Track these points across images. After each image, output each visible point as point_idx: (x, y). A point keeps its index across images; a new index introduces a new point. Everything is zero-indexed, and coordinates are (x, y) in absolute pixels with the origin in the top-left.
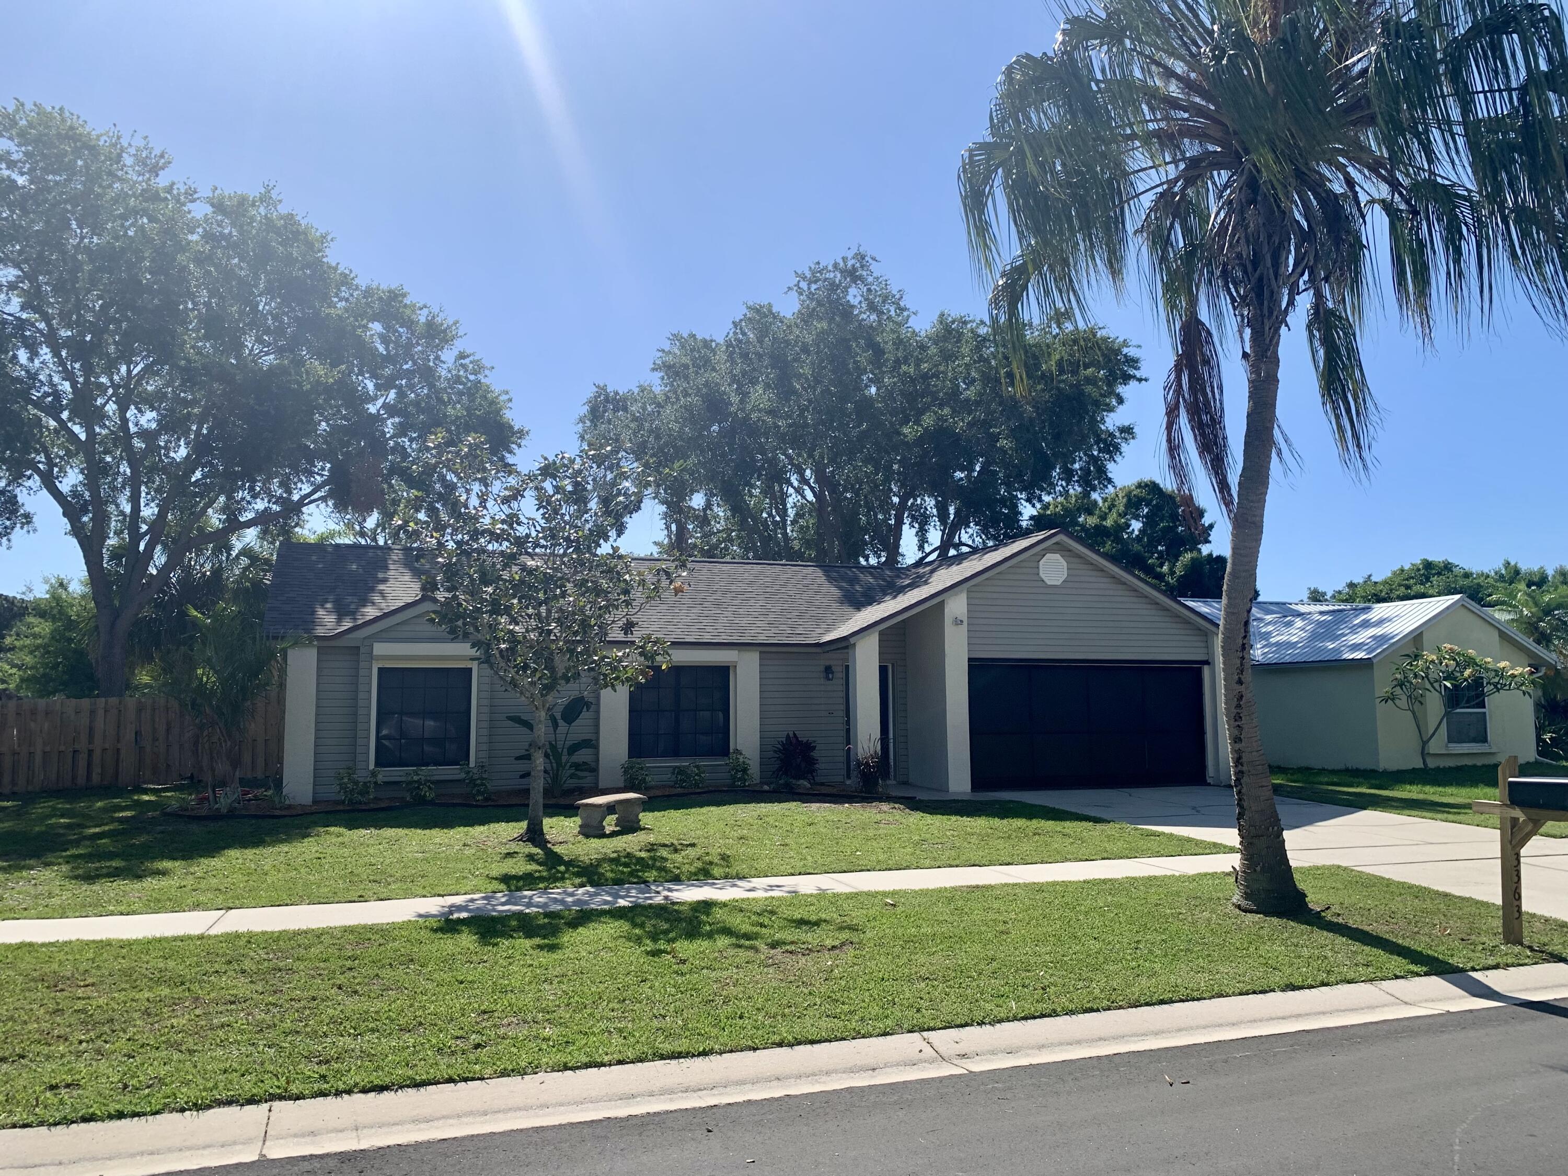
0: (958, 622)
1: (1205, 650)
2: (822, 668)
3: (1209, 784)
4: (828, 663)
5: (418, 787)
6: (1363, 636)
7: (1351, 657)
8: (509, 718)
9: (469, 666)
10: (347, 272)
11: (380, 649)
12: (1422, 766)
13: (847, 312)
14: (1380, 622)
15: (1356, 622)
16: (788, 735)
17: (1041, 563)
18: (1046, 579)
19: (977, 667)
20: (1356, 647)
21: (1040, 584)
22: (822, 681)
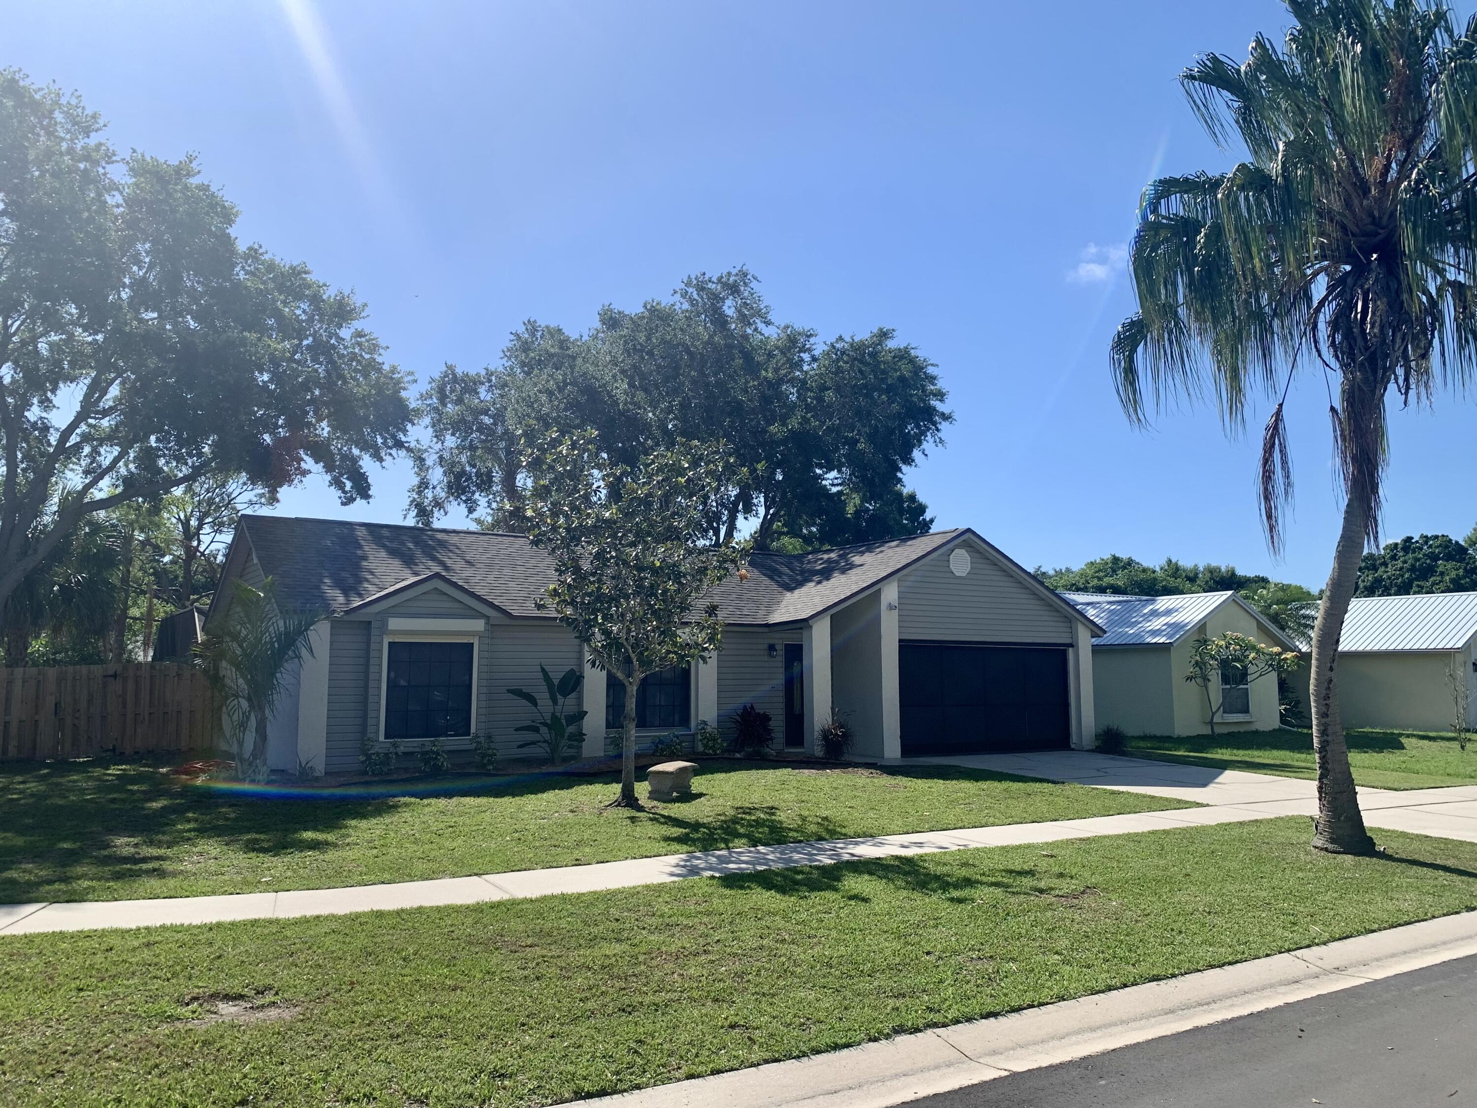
0: (891, 607)
1: (1069, 635)
2: (766, 646)
3: (1073, 750)
4: (771, 642)
5: (436, 758)
6: (1157, 623)
7: (1154, 641)
8: (509, 691)
9: (471, 641)
10: (256, 246)
11: (394, 624)
12: (1210, 732)
13: (721, 321)
14: (1168, 612)
15: (1145, 611)
16: (745, 707)
17: (951, 556)
18: (954, 571)
19: (907, 648)
20: (1155, 633)
21: (949, 575)
22: (766, 658)
